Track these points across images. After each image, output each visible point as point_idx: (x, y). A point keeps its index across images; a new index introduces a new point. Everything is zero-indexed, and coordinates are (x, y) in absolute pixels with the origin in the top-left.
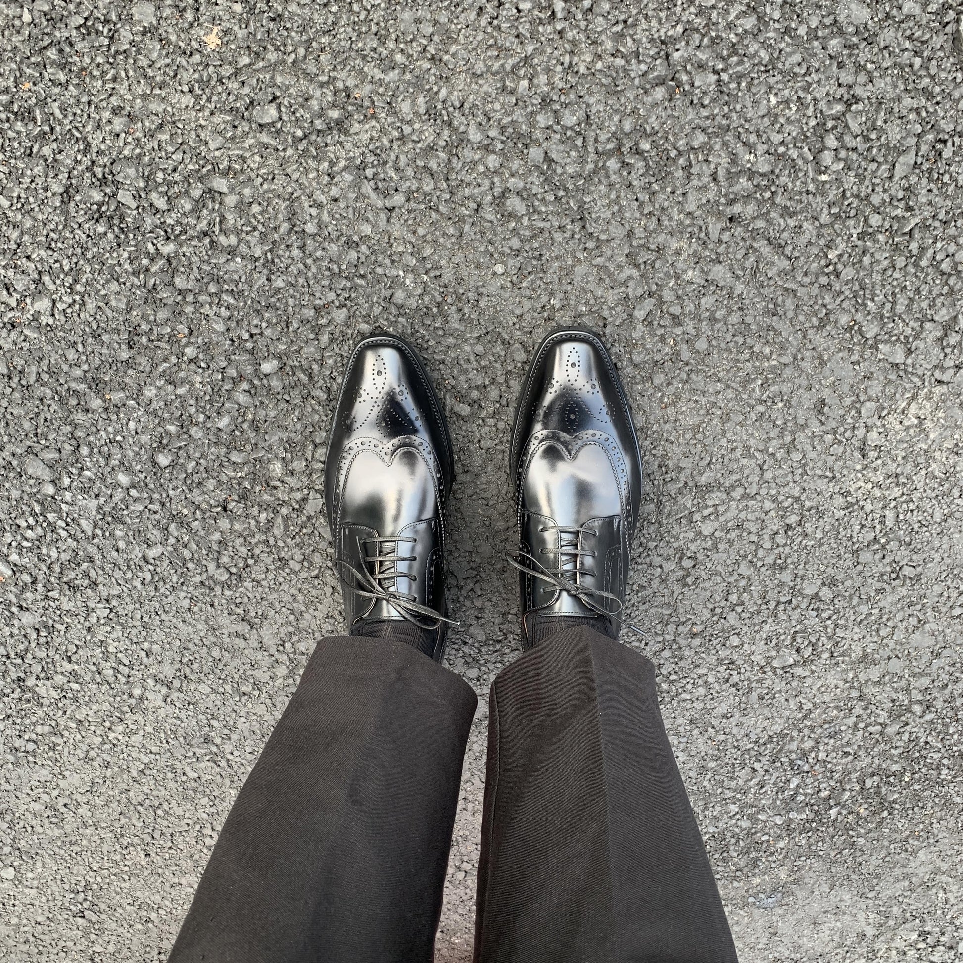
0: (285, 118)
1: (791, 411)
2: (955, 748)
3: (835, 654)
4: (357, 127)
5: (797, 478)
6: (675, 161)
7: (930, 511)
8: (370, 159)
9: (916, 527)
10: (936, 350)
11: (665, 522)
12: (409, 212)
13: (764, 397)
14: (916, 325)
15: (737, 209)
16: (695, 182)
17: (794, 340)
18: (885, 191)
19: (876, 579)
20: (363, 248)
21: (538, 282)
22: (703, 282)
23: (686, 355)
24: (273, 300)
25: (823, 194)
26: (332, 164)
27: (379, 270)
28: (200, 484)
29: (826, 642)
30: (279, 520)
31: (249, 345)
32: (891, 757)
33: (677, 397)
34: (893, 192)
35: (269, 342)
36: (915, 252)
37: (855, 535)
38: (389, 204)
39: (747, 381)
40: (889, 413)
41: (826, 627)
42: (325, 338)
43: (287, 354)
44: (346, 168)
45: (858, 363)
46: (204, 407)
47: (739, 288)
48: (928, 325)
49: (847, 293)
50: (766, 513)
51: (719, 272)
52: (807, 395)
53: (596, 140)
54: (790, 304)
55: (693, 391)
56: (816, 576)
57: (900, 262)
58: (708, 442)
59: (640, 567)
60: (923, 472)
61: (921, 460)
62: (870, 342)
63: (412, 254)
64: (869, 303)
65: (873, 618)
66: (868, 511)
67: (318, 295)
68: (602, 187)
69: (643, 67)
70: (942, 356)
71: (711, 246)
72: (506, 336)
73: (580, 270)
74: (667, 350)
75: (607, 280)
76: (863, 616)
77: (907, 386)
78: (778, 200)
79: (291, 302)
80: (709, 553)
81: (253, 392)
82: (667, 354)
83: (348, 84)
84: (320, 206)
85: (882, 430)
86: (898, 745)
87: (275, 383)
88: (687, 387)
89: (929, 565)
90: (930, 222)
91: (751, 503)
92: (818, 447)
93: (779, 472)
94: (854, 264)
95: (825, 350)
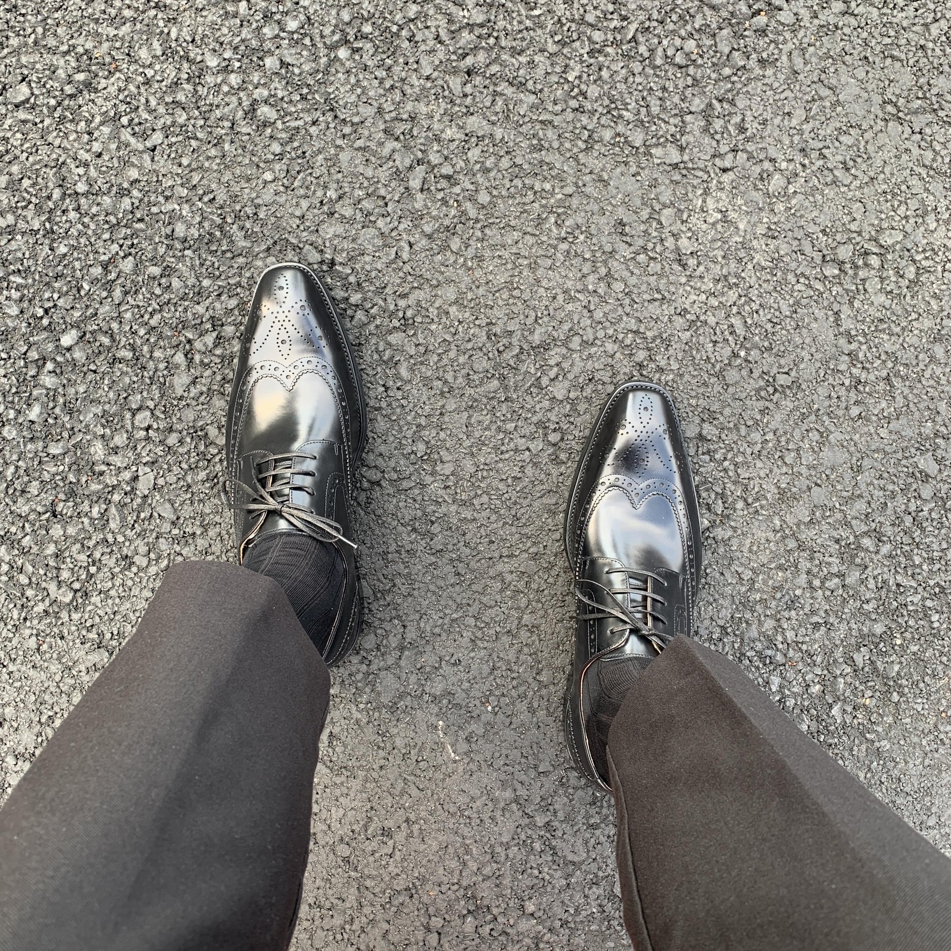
0: (37, 92)
1: (594, 240)
2: (932, 583)
3: (750, 501)
4: (103, 83)
5: (628, 309)
6: (397, 35)
7: (776, 306)
8: (122, 107)
9: (769, 326)
10: (707, 140)
11: (515, 396)
12: (170, 146)
13: (563, 235)
14: (677, 120)
15: (469, 61)
16: (423, 48)
17: (569, 168)
19: (754, 398)
20: (135, 193)
21: (309, 178)
22: (463, 137)
23: (472, 213)
24: (60, 268)
25: (542, 27)
26: (89, 122)
27: (155, 210)
28: (23, 491)
29: (733, 488)
30: (113, 510)
31: (45, 322)
32: (867, 615)
33: (480, 258)
35: (64, 312)
36: (646, 54)
37: (712, 356)
38: (149, 144)
39: (540, 221)
40: (689, 216)
41: (725, 470)
42: (118, 293)
43: (85, 319)
44: (102, 123)
45: (638, 174)
46: (12, 402)
47: (499, 133)
48: (688, 118)
49: (600, 109)
50: (612, 356)
51: (474, 123)
52: (603, 220)
53: (322, 37)
54: (551, 134)
55: (493, 247)
56: (691, 414)
57: (637, 67)
58: (526, 296)
60: (750, 266)
61: (742, 254)
62: (642, 150)
63: (182, 185)
64: (625, 113)
65: (770, 445)
66: (714, 324)
67: (101, 250)
68: (340, 75)
70: (714, 143)
71: (458, 101)
72: (294, 241)
73: (344, 157)
74: (453, 212)
75: (373, 159)
76: (760, 446)
77: (695, 182)
78: (503, 43)
79: (77, 265)
80: (572, 419)
81: (58, 371)
82: (454, 217)
83: (87, 47)
84: (86, 165)
85: (690, 234)
86: (868, 597)
87: (78, 355)
88: (485, 243)
89: (802, 366)
90: (647, 24)
91: (593, 350)
92: (635, 271)
93: (607, 308)
94: (595, 81)
95: (602, 170)
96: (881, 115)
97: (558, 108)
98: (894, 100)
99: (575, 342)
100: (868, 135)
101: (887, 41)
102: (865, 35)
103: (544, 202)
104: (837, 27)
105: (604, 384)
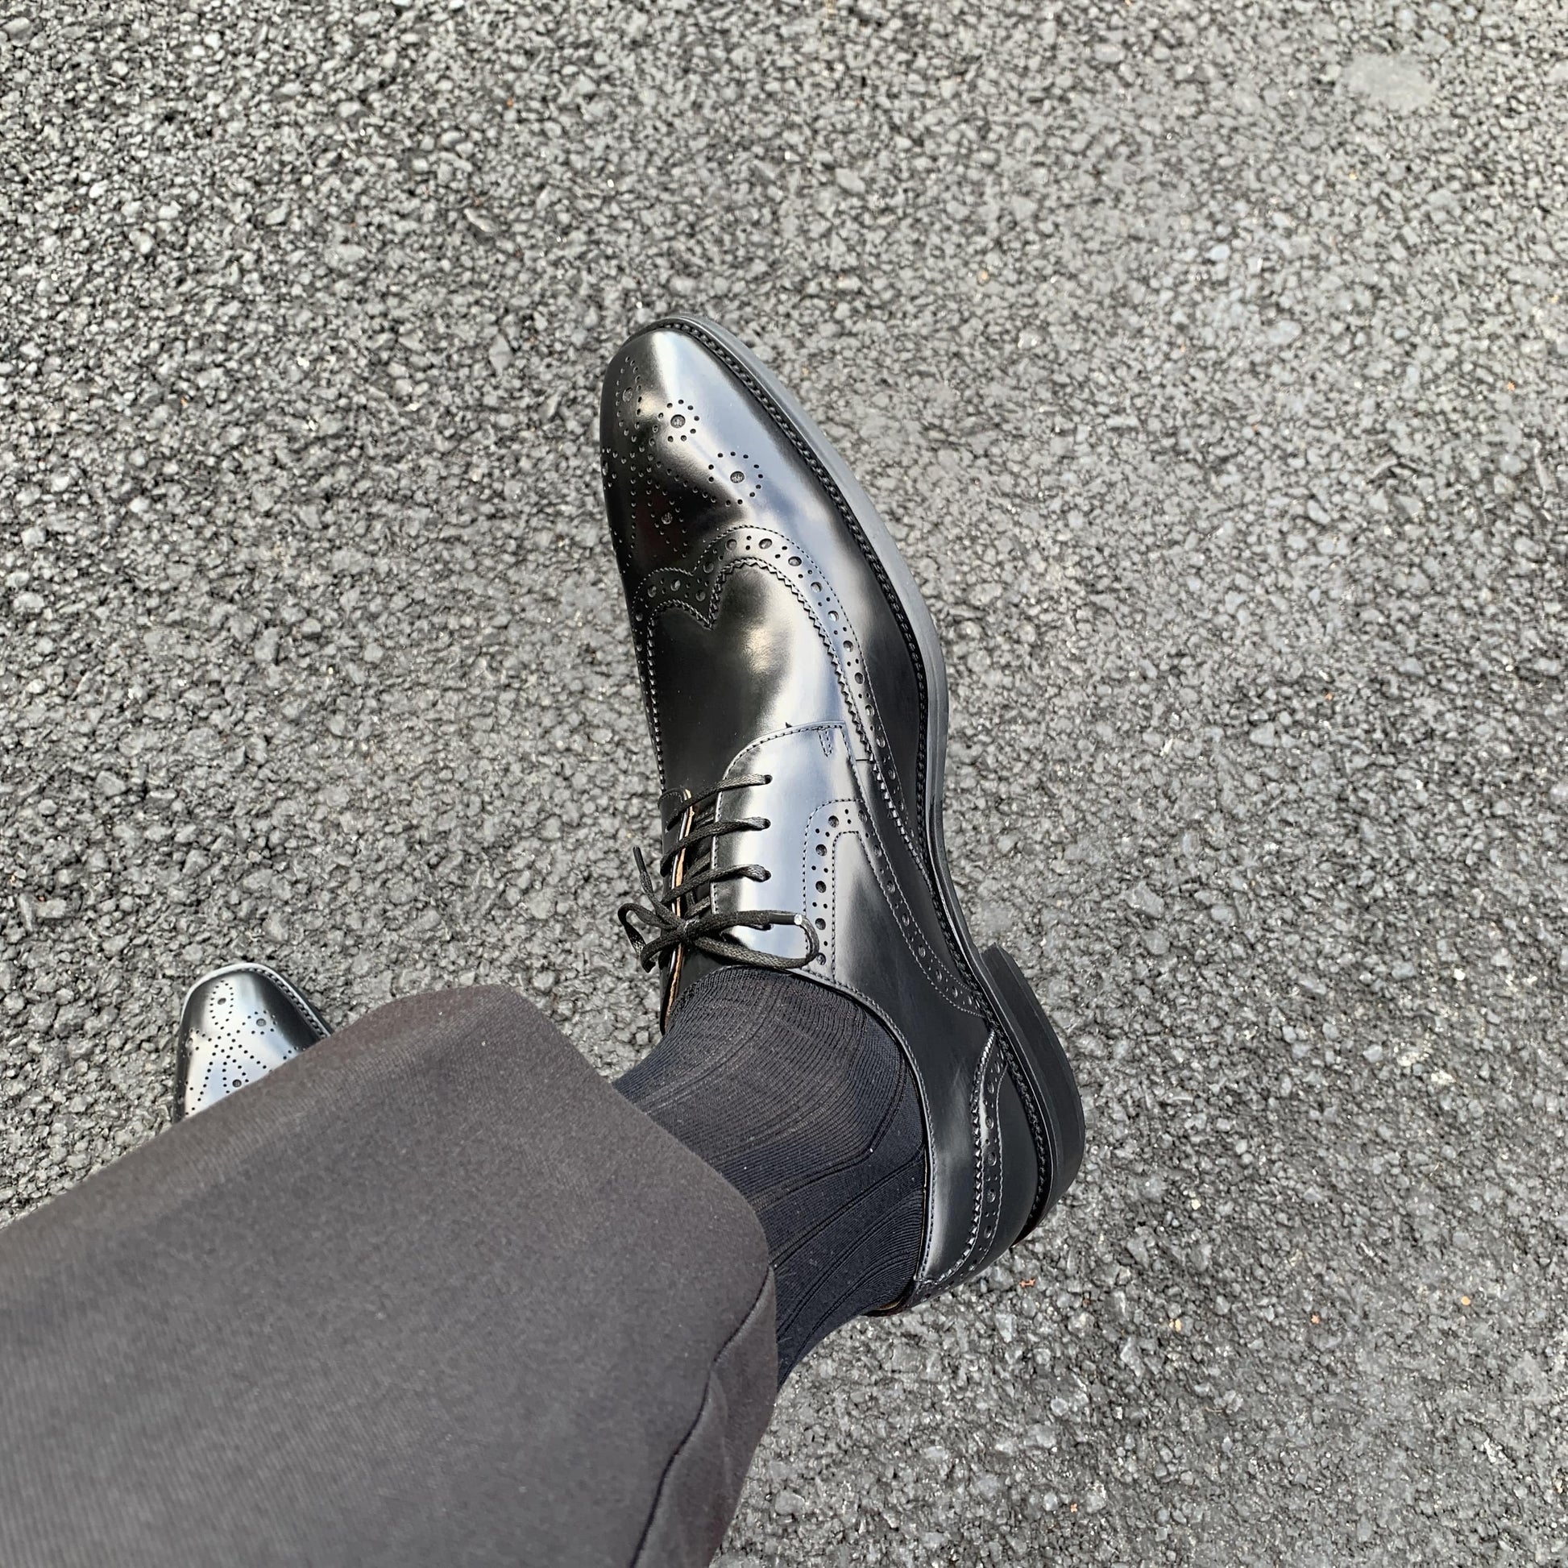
1: (553, 679)
2: (1215, 1088)
5: (624, 765)
6: (217, 469)
11: (467, 929)
13: (503, 680)
15: (325, 482)
16: (255, 477)
18: (496, 388)
21: (99, 678)
22: (330, 580)
23: (358, 675)
25: (423, 422)
33: (379, 738)
34: (505, 384)
36: (579, 430)
39: (465, 670)
47: (382, 564)
49: (527, 509)
50: (614, 837)
51: (342, 559)
52: (560, 650)
53: (105, 490)
54: (460, 552)
55: (398, 718)
57: (569, 448)
58: (461, 775)
62: (598, 549)
64: (563, 508)
68: (136, 534)
69: (130, 396)
71: (316, 535)
72: (80, 769)
73: (151, 639)
74: (328, 681)
75: (196, 634)
78: (371, 451)
80: (567, 946)
82: (331, 688)
86: (1118, 1135)
88: (385, 715)
90: (572, 394)
91: (582, 833)
92: (624, 709)
93: (591, 769)
94: (513, 476)
95: (546, 586)
96: (924, 443)
97: (466, 518)
98: (937, 422)
99: (552, 829)
100: (914, 472)
101: (905, 356)
102: (874, 354)
103: (466, 642)
104: (834, 353)
105: (609, 880)
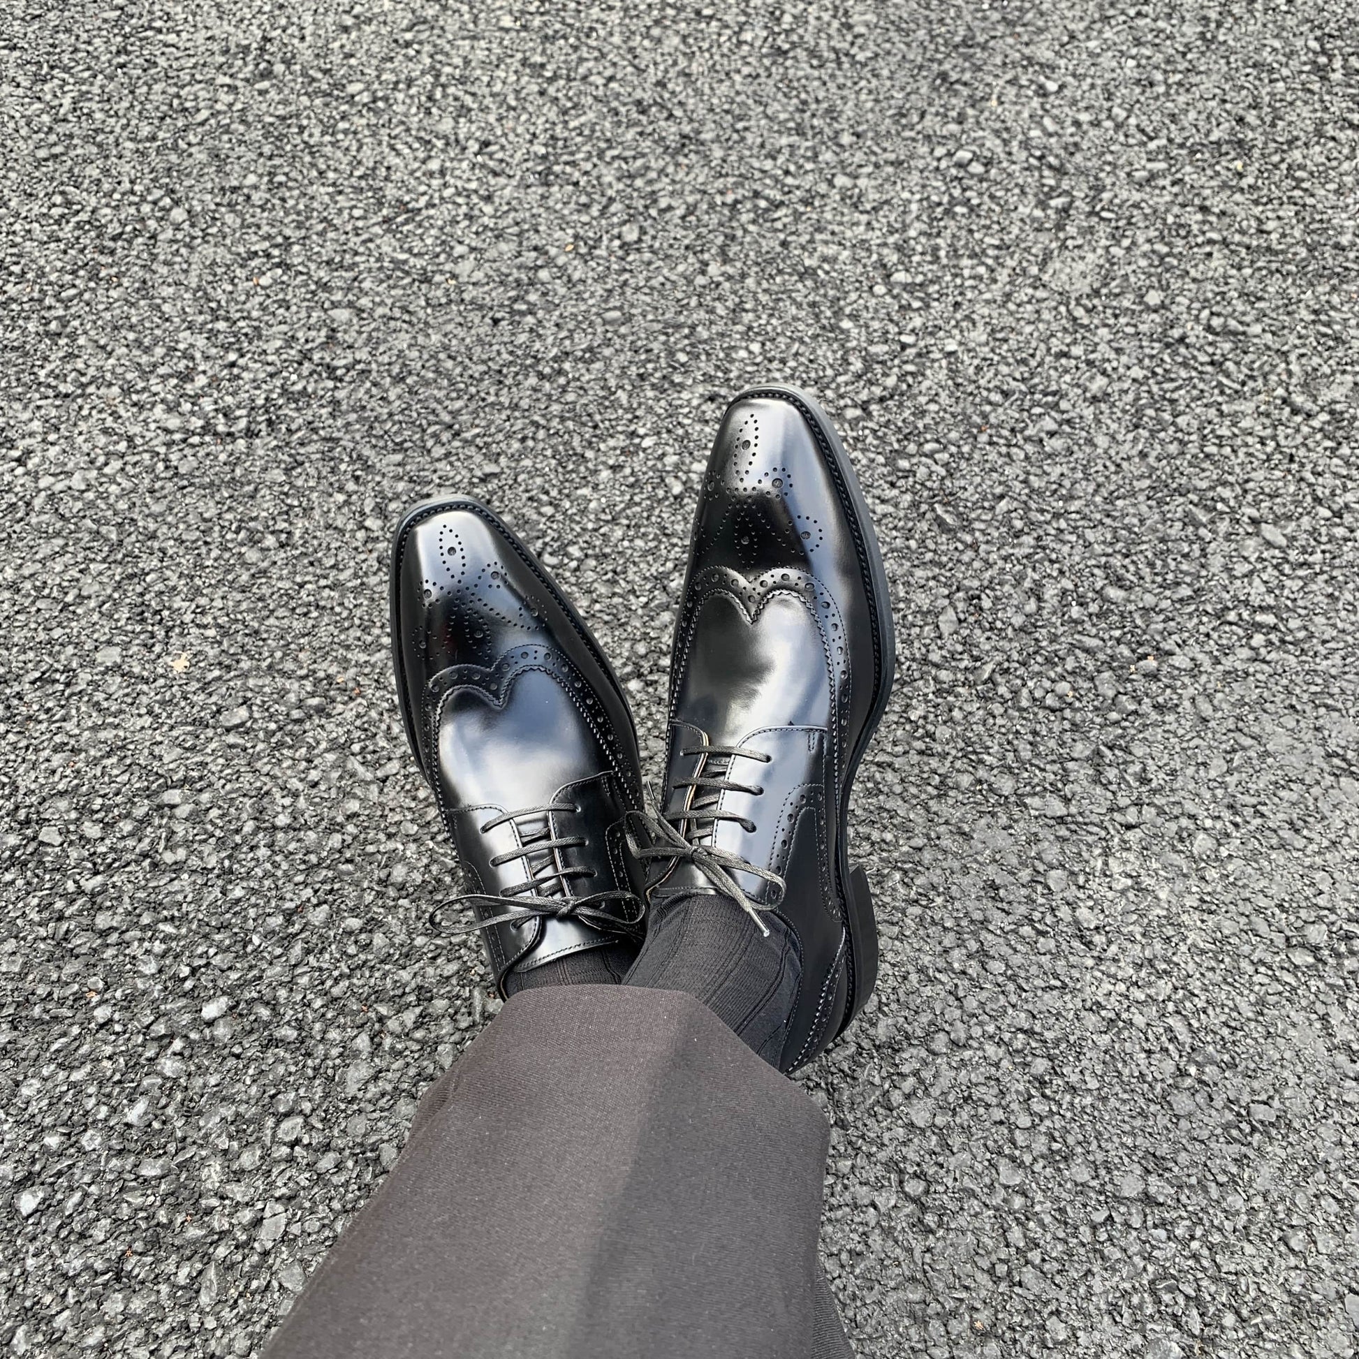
0: (256, 715)
3: (1245, 1312)
4: (340, 708)
7: (1230, 1003)
8: (357, 734)
9: (1225, 1032)
10: (1099, 790)
12: (406, 777)
14: (1056, 767)
17: (917, 816)
19: (1222, 1140)
20: (350, 828)
24: (228, 916)
26: (311, 748)
27: (371, 849)
28: (82, 1236)
29: (1213, 1289)
30: (211, 1273)
31: (188, 985)
35: (217, 972)
37: (1146, 1071)
38: (380, 774)
40: (1087, 881)
41: (1195, 1256)
42: (297, 949)
43: (243, 984)
44: (327, 750)
45: (1011, 827)
46: (109, 1096)
48: (1070, 765)
56: (1126, 1160)
59: (839, 1213)
60: (1183, 948)
61: (1170, 931)
63: (412, 821)
65: (1261, 1216)
66: (1143, 1026)
67: (288, 896)
70: (1109, 795)
76: (1244, 1217)
77: (1090, 839)
79: (252, 913)
81: (186, 1054)
83: (330, 671)
84: (296, 795)
85: (1091, 903)
87: (222, 1031)
89: (1287, 1093)
